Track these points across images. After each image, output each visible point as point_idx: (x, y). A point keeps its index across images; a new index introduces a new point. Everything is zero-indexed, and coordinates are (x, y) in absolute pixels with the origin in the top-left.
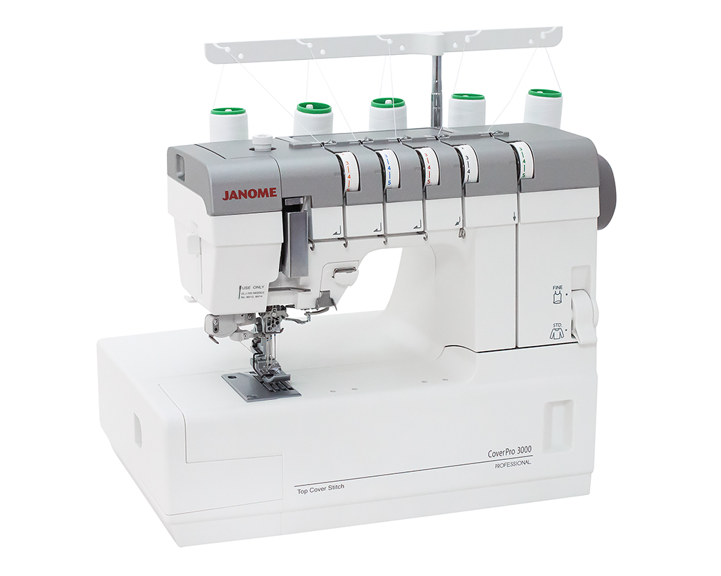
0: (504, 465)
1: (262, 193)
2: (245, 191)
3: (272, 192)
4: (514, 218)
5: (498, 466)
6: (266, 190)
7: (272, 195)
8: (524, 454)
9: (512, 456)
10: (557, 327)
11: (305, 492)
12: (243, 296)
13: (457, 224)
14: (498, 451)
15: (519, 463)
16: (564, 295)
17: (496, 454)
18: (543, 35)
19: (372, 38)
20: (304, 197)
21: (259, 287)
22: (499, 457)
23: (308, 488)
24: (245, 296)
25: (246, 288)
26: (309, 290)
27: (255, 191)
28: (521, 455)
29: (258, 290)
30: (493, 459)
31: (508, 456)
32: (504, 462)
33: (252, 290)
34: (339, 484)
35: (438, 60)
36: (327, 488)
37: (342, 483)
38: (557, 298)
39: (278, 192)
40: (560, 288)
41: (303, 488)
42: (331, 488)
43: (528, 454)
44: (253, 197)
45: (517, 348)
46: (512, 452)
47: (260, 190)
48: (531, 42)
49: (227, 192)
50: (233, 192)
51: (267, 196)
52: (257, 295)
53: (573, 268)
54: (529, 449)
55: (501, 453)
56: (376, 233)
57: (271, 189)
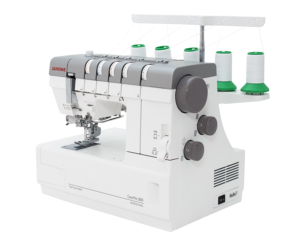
0: (134, 203)
1: (62, 70)
3: (64, 70)
4: (138, 96)
5: (131, 203)
8: (140, 202)
9: (136, 200)
10: (155, 149)
12: (65, 108)
13: (118, 94)
14: (131, 196)
15: (139, 205)
16: (158, 136)
17: (130, 197)
19: (186, 17)
20: (73, 73)
22: (131, 199)
23: (72, 186)
25: (65, 105)
28: (139, 201)
30: (129, 199)
31: (134, 200)
33: (67, 106)
34: (81, 188)
35: (202, 28)
36: (77, 188)
38: (155, 136)
40: (156, 132)
41: (71, 186)
42: (79, 189)
43: (142, 202)
44: (59, 71)
45: (140, 154)
46: (136, 199)
49: (53, 67)
52: (69, 109)
54: (142, 200)
55: (132, 198)
56: (93, 92)
57: (64, 68)
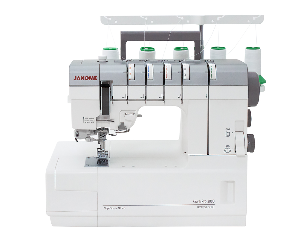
0: (201, 207)
1: (91, 78)
2: (84, 77)
3: (95, 78)
4: (206, 97)
5: (198, 207)
6: (93, 77)
7: (95, 79)
8: (211, 203)
10: (228, 147)
11: (108, 209)
12: (85, 122)
13: (179, 97)
14: (198, 200)
15: (209, 207)
16: (231, 133)
17: (197, 202)
18: (254, 19)
19: (175, 17)
20: (110, 81)
21: (92, 119)
22: (199, 203)
24: (86, 122)
25: (86, 118)
26: (114, 122)
27: (88, 77)
28: (209, 203)
29: (91, 120)
30: (195, 204)
31: (203, 203)
32: (201, 206)
33: (89, 119)
34: (123, 207)
35: (201, 27)
36: (118, 208)
37: (125, 207)
38: (228, 134)
39: (98, 78)
40: (229, 129)
41: (107, 207)
42: (119, 208)
43: (213, 203)
44: (87, 80)
45: (208, 154)
46: (205, 202)
47: (90, 77)
48: (248, 21)
49: (76, 77)
50: (79, 77)
51: (93, 80)
52: (91, 122)
53: (236, 121)
54: (213, 201)
55: (199, 201)
56: (141, 99)
57: (95, 77)
